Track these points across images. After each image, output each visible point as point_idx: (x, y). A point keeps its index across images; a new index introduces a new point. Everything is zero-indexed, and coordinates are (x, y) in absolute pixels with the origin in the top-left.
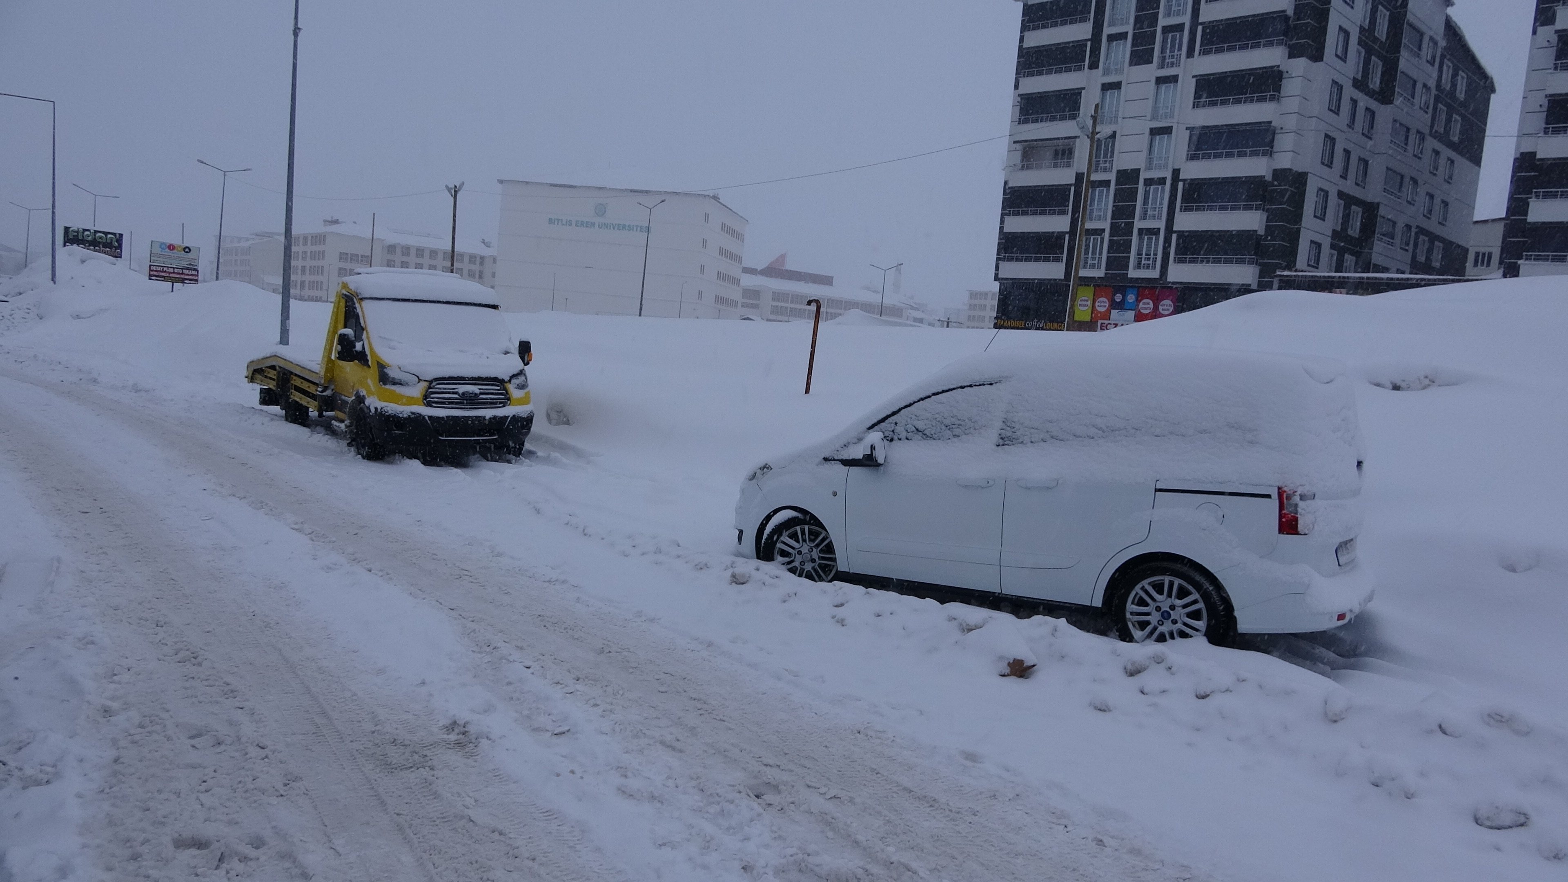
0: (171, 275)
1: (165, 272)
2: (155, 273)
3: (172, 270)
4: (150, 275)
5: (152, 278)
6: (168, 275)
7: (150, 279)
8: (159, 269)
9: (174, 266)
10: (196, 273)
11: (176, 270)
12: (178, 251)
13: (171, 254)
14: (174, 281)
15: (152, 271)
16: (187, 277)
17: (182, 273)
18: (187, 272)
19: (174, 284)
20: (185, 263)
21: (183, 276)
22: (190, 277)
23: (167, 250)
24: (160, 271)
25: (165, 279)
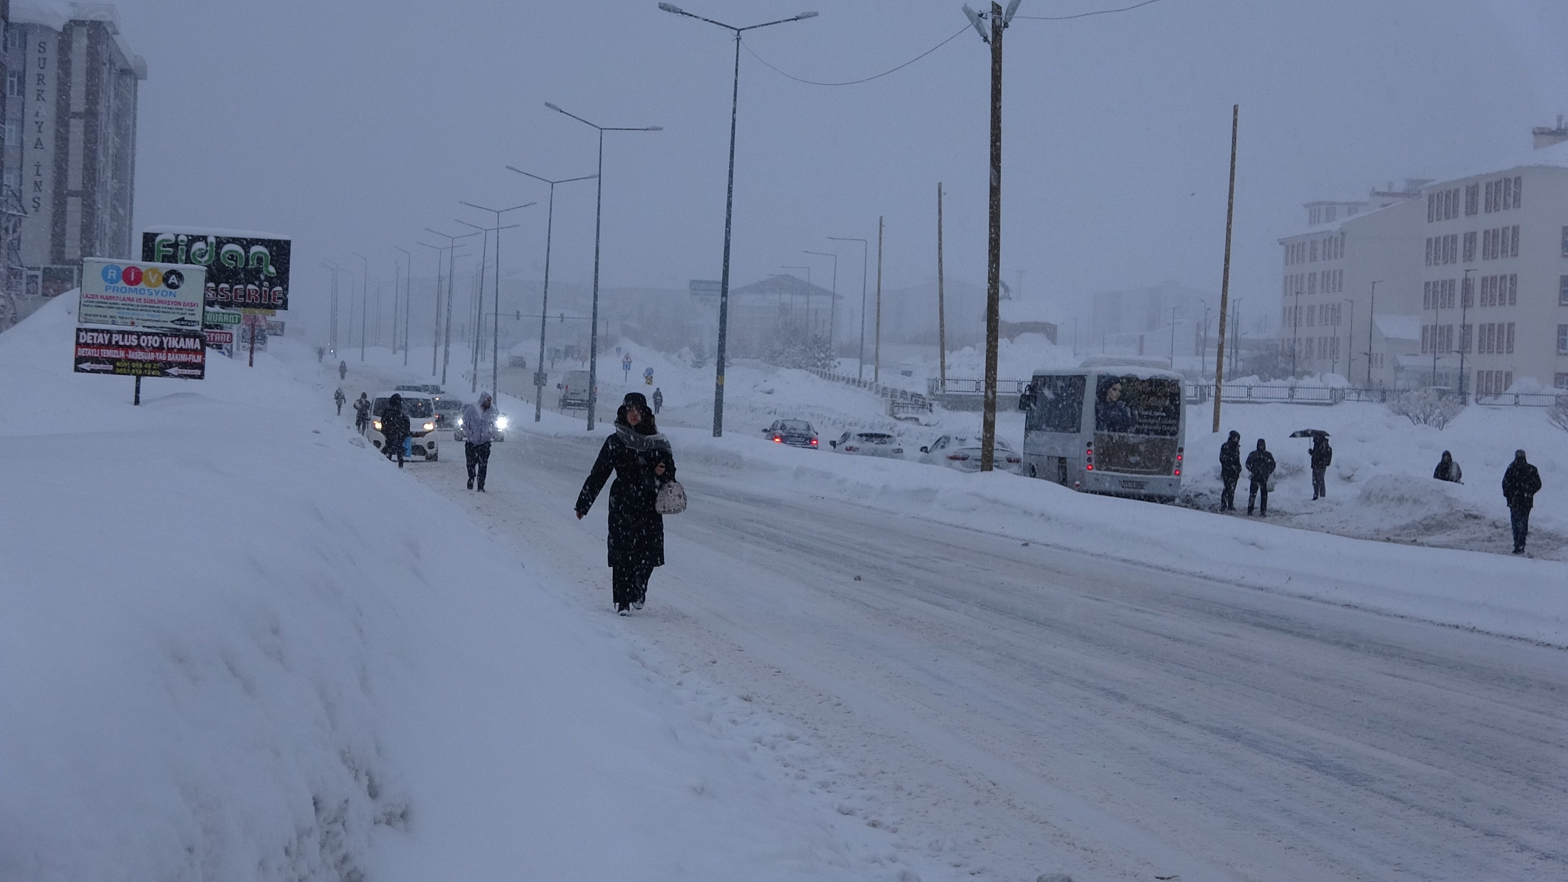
0: (132, 355)
1: (118, 346)
2: (90, 352)
3: (133, 341)
4: (79, 360)
5: (85, 366)
6: (122, 354)
7: (77, 370)
8: (101, 340)
9: (140, 329)
10: (198, 346)
11: (144, 341)
12: (149, 283)
13: (131, 295)
14: (141, 370)
15: (86, 345)
16: (172, 358)
17: (160, 349)
18: (173, 343)
19: (143, 379)
20: (164, 317)
21: (162, 357)
22: (183, 358)
23: (122, 284)
24: (101, 346)
25: (116, 367)
